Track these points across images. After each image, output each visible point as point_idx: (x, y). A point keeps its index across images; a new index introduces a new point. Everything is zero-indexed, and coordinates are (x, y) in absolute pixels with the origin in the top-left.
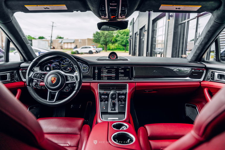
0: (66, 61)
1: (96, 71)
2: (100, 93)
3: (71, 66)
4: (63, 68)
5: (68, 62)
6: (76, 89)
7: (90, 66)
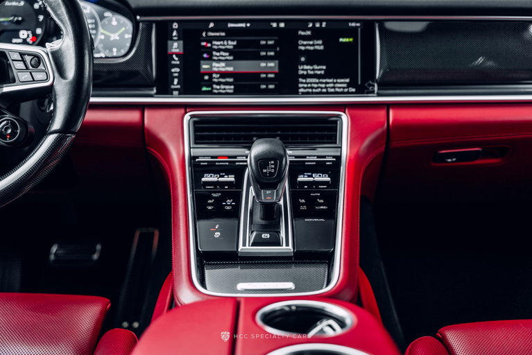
1: (176, 47)
2: (192, 158)
3: (39, 25)
6: (57, 124)
7: (138, 17)
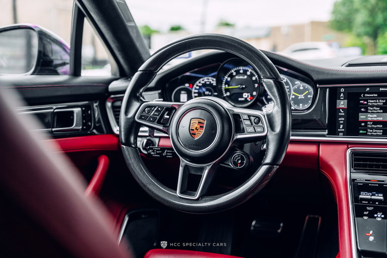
0: (238, 72)
1: (342, 104)
3: (255, 89)
4: (228, 94)
5: (246, 74)
6: (268, 159)
7: (318, 85)
